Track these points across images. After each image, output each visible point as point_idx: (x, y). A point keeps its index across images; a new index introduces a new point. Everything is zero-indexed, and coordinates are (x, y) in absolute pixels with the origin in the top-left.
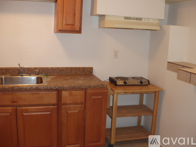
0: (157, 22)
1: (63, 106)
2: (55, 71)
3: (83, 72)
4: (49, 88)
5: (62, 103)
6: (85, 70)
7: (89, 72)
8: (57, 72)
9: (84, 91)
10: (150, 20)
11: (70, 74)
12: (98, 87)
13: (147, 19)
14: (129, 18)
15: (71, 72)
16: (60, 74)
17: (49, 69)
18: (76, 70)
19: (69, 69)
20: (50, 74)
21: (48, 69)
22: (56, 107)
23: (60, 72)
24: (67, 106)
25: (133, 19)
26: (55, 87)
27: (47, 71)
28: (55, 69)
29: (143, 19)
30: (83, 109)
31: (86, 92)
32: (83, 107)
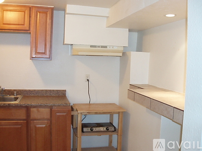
0: (122, 49)
1: (31, 121)
2: (32, 93)
3: (57, 94)
4: (19, 105)
5: (31, 118)
6: (59, 92)
7: (62, 94)
8: (34, 94)
9: (50, 109)
10: (114, 47)
11: (45, 95)
12: (62, 106)
13: (111, 47)
14: (95, 46)
15: (46, 94)
16: (36, 95)
17: (27, 91)
18: (51, 92)
19: (45, 91)
20: (27, 95)
21: (25, 91)
22: (26, 121)
23: (36, 94)
24: (35, 121)
25: (99, 47)
26: (25, 105)
27: (25, 92)
28: (32, 91)
29: (108, 47)
30: (49, 124)
31: (51, 110)
32: (49, 123)
